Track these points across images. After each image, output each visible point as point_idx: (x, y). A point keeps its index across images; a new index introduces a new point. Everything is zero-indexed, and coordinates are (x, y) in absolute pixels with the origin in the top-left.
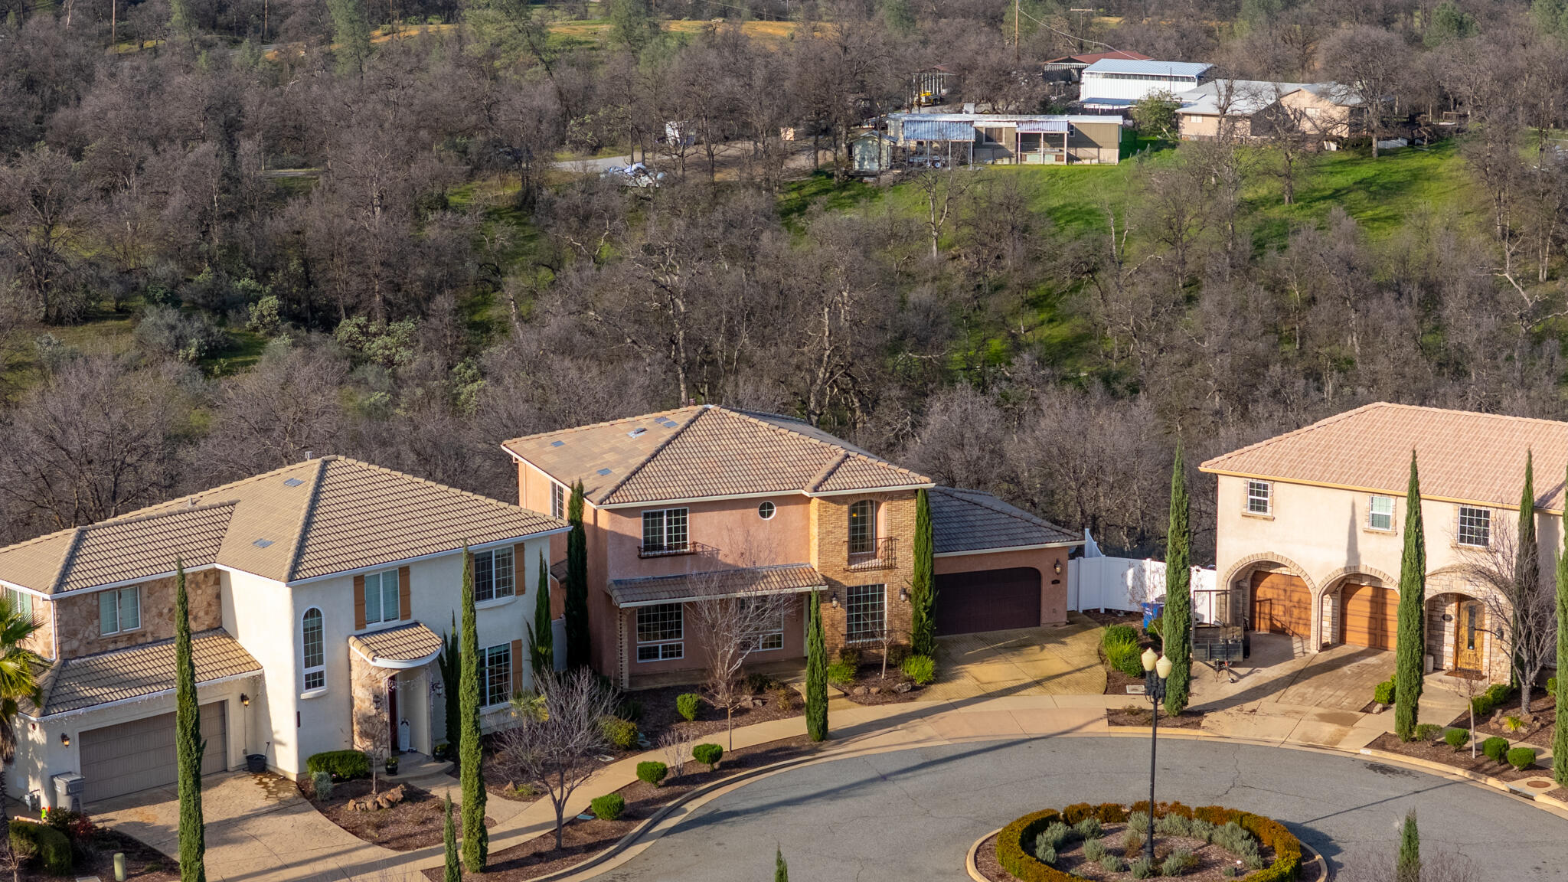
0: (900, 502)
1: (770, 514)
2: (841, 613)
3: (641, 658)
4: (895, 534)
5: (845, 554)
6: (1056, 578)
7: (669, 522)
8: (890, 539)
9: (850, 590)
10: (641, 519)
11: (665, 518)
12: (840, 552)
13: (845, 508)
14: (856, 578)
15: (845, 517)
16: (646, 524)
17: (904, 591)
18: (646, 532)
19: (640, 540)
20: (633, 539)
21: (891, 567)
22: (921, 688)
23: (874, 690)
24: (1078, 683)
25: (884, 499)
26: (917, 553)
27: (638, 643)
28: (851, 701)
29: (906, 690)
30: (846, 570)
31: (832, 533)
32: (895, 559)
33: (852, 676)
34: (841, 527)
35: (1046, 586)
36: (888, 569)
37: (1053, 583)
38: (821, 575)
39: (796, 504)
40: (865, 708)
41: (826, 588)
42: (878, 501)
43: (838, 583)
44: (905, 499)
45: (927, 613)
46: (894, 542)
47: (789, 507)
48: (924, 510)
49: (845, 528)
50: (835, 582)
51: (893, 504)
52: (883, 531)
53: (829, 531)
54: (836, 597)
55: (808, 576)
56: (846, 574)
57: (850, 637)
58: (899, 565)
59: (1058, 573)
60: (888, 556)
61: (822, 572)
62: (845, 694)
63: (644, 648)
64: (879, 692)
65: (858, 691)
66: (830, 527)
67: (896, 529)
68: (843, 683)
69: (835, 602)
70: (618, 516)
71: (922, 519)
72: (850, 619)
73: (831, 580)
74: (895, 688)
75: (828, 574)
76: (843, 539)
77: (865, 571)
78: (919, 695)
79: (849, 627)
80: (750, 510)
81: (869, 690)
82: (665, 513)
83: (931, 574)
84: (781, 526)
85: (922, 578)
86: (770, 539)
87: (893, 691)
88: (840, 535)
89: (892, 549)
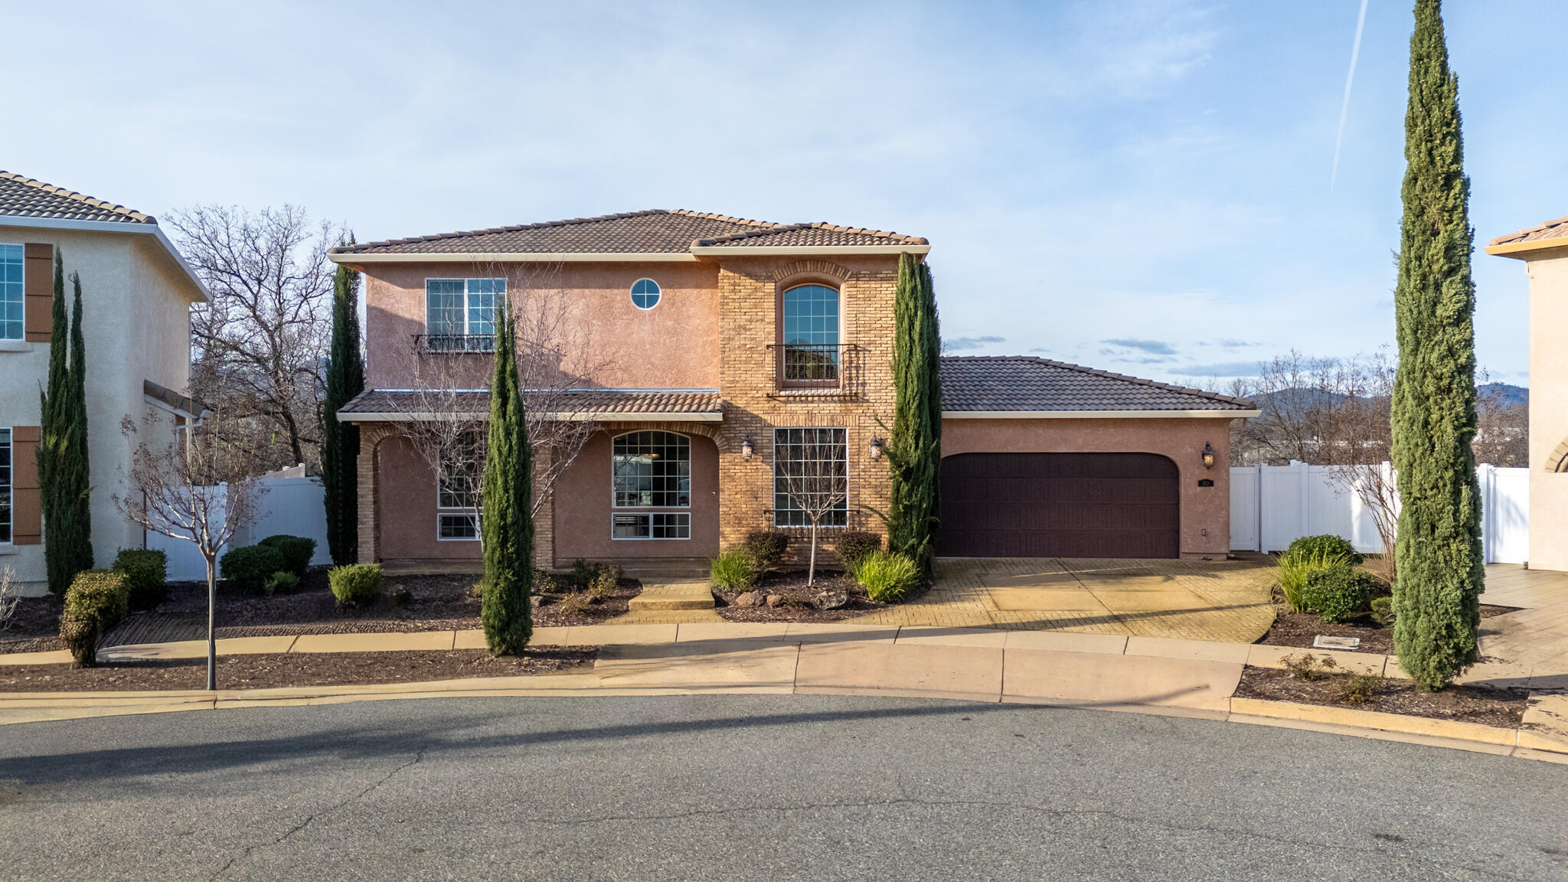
0: (873, 284)
1: (652, 301)
2: (765, 474)
3: (445, 533)
4: (863, 339)
5: (769, 368)
6: (1206, 475)
7: (473, 300)
8: (855, 348)
9: (781, 433)
10: (423, 293)
11: (466, 291)
12: (761, 364)
13: (770, 287)
14: (792, 413)
15: (770, 304)
16: (433, 302)
17: (879, 443)
18: (433, 315)
19: (421, 324)
20: (411, 322)
21: (854, 398)
25: (845, 274)
26: (896, 368)
27: (439, 507)
28: (719, 614)
29: (833, 605)
30: (770, 397)
31: (746, 329)
32: (864, 384)
33: (746, 574)
34: (762, 320)
35: (1188, 488)
36: (852, 401)
37: (1201, 483)
38: (725, 401)
39: (697, 287)
40: (731, 624)
41: (718, 417)
42: (835, 280)
43: (755, 418)
44: (882, 279)
45: (907, 475)
46: (861, 355)
47: (684, 291)
48: (907, 290)
49: (769, 323)
50: (748, 414)
51: (861, 284)
52: (843, 338)
53: (740, 327)
54: (749, 441)
55: (701, 402)
56: (772, 404)
57: (781, 517)
58: (871, 396)
59: (1209, 467)
60: (850, 379)
61: (728, 398)
62: (719, 603)
63: (450, 518)
64: (781, 604)
65: (745, 599)
66: (742, 320)
67: (865, 332)
68: (731, 586)
69: (746, 451)
70: (385, 284)
71: (903, 306)
72: (780, 485)
73: (744, 412)
74: (815, 600)
75: (740, 403)
76: (767, 343)
77: (807, 401)
78: (859, 615)
79: (780, 500)
80: (616, 291)
81: (765, 599)
82: (466, 285)
83: (919, 406)
84: (670, 323)
85: (902, 412)
86: (652, 344)
87: (809, 605)
88: (761, 336)
89: (857, 368)
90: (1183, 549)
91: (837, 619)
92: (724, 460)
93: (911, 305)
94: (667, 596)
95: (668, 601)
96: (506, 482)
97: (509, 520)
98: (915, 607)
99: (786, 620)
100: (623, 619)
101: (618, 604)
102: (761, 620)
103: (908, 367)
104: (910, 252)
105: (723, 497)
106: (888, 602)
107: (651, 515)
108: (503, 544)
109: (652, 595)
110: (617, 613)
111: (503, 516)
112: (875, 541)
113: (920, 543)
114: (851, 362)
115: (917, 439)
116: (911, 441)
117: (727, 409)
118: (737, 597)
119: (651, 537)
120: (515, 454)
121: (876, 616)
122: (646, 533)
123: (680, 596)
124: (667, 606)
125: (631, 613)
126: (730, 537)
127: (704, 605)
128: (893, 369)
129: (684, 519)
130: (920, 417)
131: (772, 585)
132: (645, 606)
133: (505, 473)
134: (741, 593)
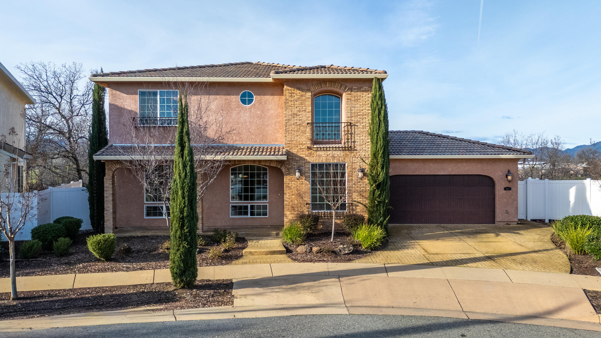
0: (359, 94)
1: (250, 101)
2: (306, 186)
3: (148, 214)
4: (354, 120)
5: (308, 134)
6: (508, 185)
7: (162, 101)
8: (350, 124)
9: (314, 166)
10: (137, 97)
11: (158, 96)
12: (304, 132)
13: (309, 94)
14: (320, 156)
15: (309, 103)
16: (142, 101)
17: (362, 171)
18: (142, 108)
19: (136, 113)
20: (130, 112)
21: (350, 149)
22: (366, 252)
23: (315, 249)
24: (535, 262)
25: (345, 88)
26: (371, 135)
27: (145, 202)
28: (289, 257)
29: (347, 252)
30: (309, 148)
31: (297, 115)
32: (354, 142)
33: (300, 236)
34: (305, 111)
35: (499, 191)
36: (348, 150)
37: (505, 189)
38: (287, 150)
39: (272, 95)
40: (297, 264)
41: (284, 158)
42: (340, 91)
43: (301, 158)
44: (363, 91)
45: (378, 186)
46: (353, 128)
47: (266, 97)
48: (377, 96)
49: (308, 112)
50: (298, 156)
51: (353, 93)
52: (344, 118)
53: (294, 114)
54: (299, 170)
55: (275, 151)
56: (310, 152)
57: (314, 207)
58: (358, 148)
59: (509, 181)
60: (348, 139)
61: (288, 149)
62: (288, 251)
63: (151, 207)
64: (320, 251)
65: (301, 249)
66: (295, 111)
67: (355, 117)
68: (293, 242)
69: (298, 174)
70: (118, 92)
71: (375, 104)
72: (314, 191)
73: (296, 156)
74: (337, 249)
75: (294, 151)
76: (307, 122)
77: (327, 150)
78: (360, 258)
79: (314, 199)
80: (232, 97)
81: (311, 249)
82: (158, 93)
83: (383, 153)
84: (259, 113)
85: (375, 156)
86: (250, 122)
87: (334, 252)
88: (304, 118)
89: (351, 134)
90: (497, 219)
91: (349, 260)
92: (287, 179)
93: (379, 103)
94: (261, 247)
95: (263, 250)
96: (183, 193)
97: (185, 214)
98: (386, 252)
99: (324, 261)
100: (241, 261)
101: (237, 252)
102: (311, 261)
103: (378, 133)
104: (378, 77)
105: (286, 197)
106: (372, 250)
107: (249, 205)
108: (182, 227)
109: (253, 247)
110: (238, 257)
111: (182, 212)
112: (362, 219)
113: (385, 219)
114: (348, 131)
115: (382, 168)
116: (379, 169)
117: (288, 153)
118: (296, 248)
119: (249, 216)
120: (189, 177)
121: (368, 257)
122: (247, 214)
123: (267, 247)
124: (261, 253)
125: (244, 257)
126: (289, 216)
127: (281, 253)
128: (370, 134)
129: (265, 207)
130: (384, 158)
131: (313, 240)
132: (251, 253)
133: (183, 188)
134: (298, 246)
